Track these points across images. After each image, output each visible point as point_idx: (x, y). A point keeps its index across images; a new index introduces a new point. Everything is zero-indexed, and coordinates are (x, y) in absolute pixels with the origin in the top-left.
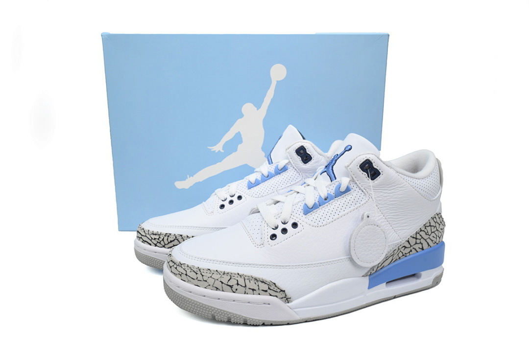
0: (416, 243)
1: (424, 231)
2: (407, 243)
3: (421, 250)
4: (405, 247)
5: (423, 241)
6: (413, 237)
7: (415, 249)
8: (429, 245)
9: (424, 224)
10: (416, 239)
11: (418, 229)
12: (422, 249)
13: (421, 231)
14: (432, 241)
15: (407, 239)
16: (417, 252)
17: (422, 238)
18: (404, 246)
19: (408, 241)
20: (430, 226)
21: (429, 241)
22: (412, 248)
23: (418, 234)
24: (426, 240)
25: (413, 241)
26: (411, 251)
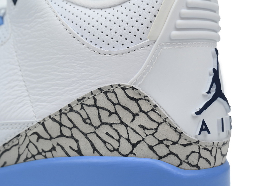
0: (62, 135)
1: (77, 112)
2: (41, 126)
3: (76, 154)
4: (40, 137)
5: (76, 133)
6: (54, 120)
7: (63, 148)
8: (95, 149)
9: (80, 97)
10: (61, 125)
11: (63, 105)
12: (79, 152)
13: (71, 110)
14: (105, 142)
15: (41, 120)
16: (69, 156)
17: (75, 126)
18: (36, 133)
19: (43, 124)
20: (95, 105)
21: (93, 138)
22: (54, 142)
23: (63, 116)
24: (86, 135)
25: (54, 129)
26: (54, 148)
